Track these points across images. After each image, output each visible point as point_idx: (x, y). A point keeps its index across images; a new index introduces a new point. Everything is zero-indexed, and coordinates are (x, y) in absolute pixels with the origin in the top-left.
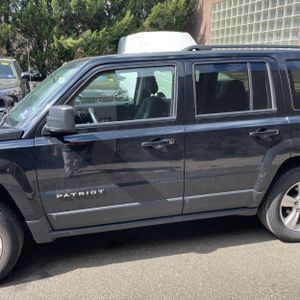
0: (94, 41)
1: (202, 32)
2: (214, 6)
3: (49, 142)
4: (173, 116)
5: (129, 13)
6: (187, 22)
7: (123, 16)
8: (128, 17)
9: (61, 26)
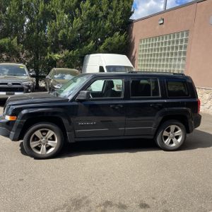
0: (70, 57)
1: (133, 54)
2: (141, 40)
3: (76, 103)
4: (122, 97)
5: (92, 42)
6: (125, 48)
7: (89, 43)
8: (91, 44)
9: (52, 46)
